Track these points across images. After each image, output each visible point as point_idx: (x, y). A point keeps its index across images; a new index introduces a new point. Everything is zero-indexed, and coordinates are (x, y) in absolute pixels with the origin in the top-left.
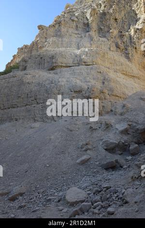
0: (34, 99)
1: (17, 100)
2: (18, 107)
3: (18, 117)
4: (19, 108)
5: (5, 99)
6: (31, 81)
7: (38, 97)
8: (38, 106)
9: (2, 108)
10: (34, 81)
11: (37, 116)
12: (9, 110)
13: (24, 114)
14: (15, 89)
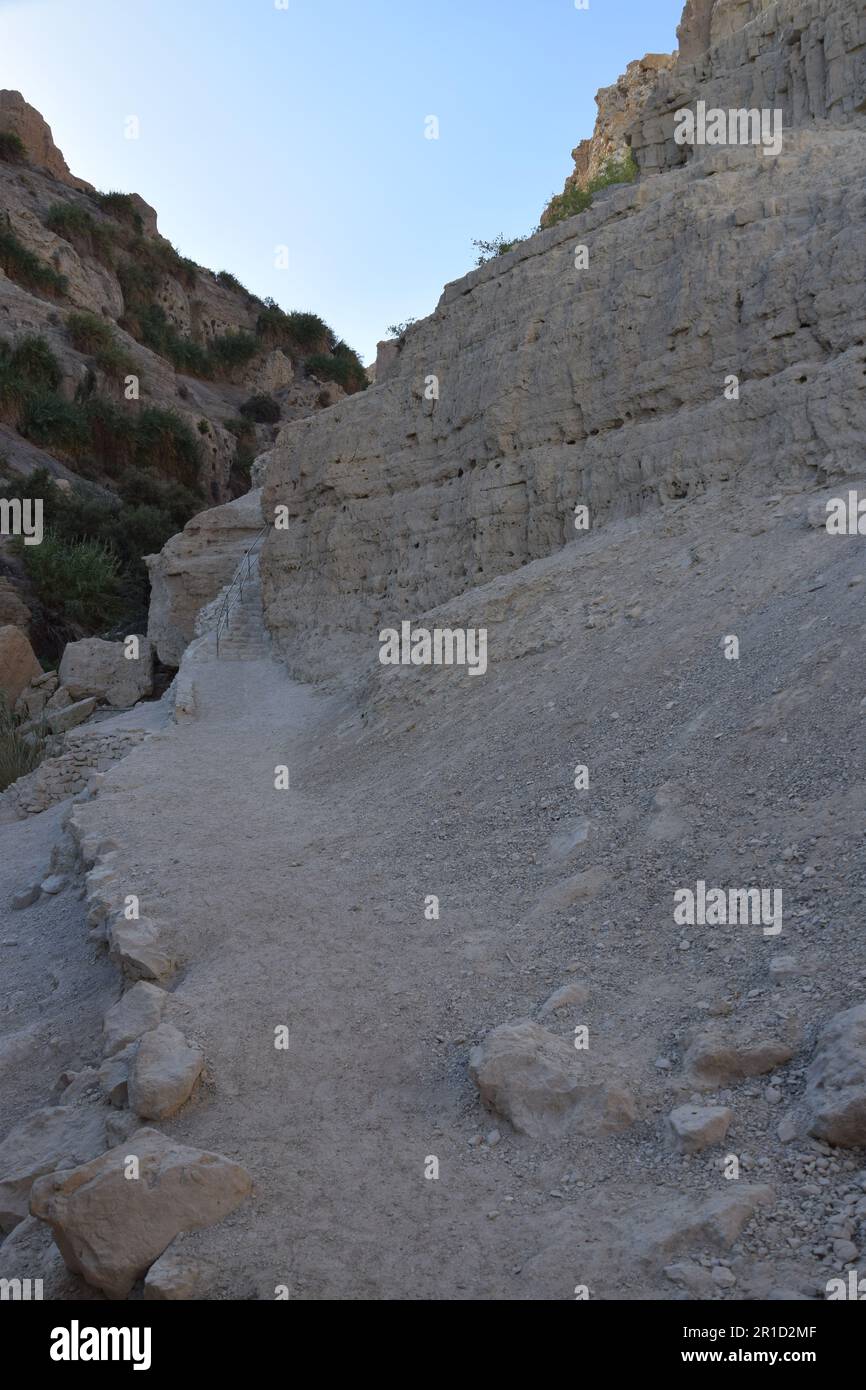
0: (792, 326)
1: (668, 358)
2: (679, 403)
3: (689, 475)
4: (684, 412)
5: (582, 370)
6: (750, 202)
7: (826, 300)
8: (830, 366)
9: (573, 429)
10: (772, 202)
11: (833, 439)
12: (618, 436)
13: (729, 446)
14: (645, 288)
